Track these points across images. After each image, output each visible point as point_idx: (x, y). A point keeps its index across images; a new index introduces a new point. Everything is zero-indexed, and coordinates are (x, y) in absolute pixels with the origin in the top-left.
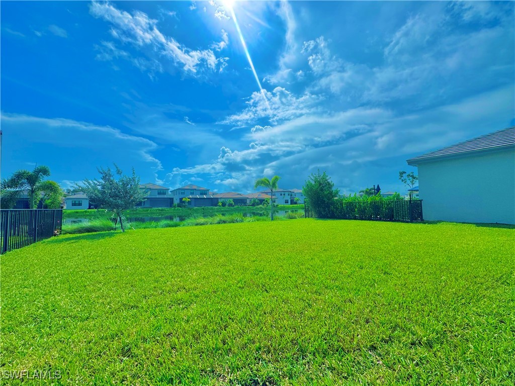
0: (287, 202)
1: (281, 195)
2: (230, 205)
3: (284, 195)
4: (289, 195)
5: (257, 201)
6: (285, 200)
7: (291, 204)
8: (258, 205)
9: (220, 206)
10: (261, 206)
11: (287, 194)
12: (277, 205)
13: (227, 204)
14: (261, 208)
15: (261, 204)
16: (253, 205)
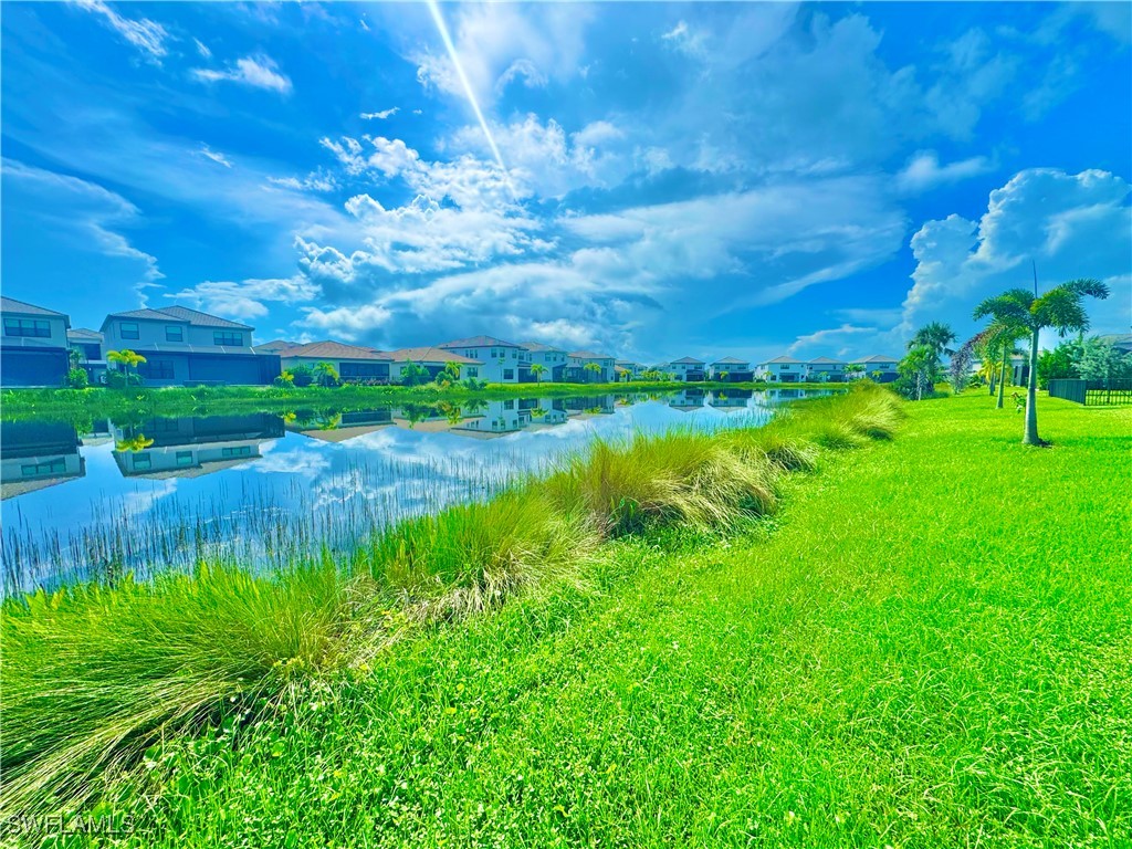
0: (508, 375)
1: (494, 355)
2: (328, 381)
3: (502, 355)
4: (514, 356)
5: (420, 371)
6: (506, 371)
7: (522, 380)
8: (423, 382)
9: (286, 385)
10: (432, 385)
11: (509, 353)
12: (483, 385)
13: (316, 379)
14: (432, 391)
15: (433, 380)
16: (408, 382)
